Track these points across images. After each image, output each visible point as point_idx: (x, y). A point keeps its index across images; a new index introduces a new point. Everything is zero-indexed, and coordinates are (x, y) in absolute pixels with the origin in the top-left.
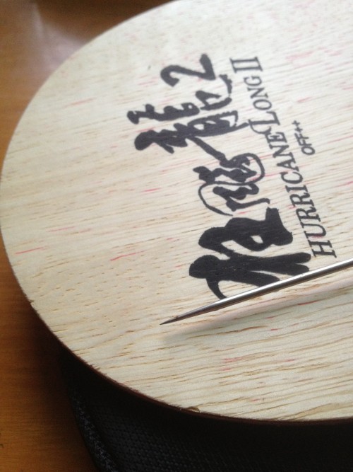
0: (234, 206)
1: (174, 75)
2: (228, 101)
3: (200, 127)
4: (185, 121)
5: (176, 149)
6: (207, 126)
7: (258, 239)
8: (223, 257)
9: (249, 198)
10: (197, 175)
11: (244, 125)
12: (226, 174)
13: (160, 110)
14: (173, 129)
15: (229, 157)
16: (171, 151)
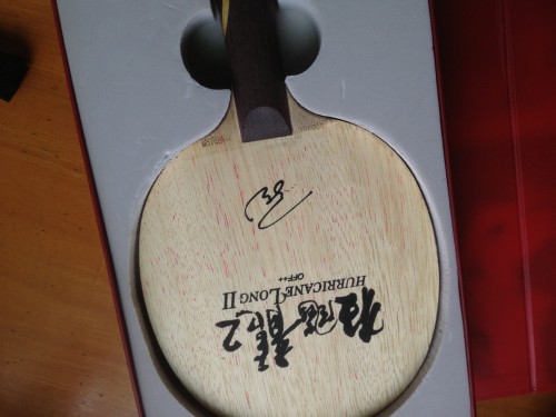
0: (332, 318)
1: (231, 344)
2: (258, 314)
3: (276, 331)
4: (270, 339)
5: (290, 345)
6: (275, 327)
7: (352, 309)
8: (360, 327)
9: (328, 310)
10: (309, 335)
11: (278, 307)
12: (311, 319)
13: (260, 353)
14: (275, 346)
15: (299, 317)
16: (291, 348)
